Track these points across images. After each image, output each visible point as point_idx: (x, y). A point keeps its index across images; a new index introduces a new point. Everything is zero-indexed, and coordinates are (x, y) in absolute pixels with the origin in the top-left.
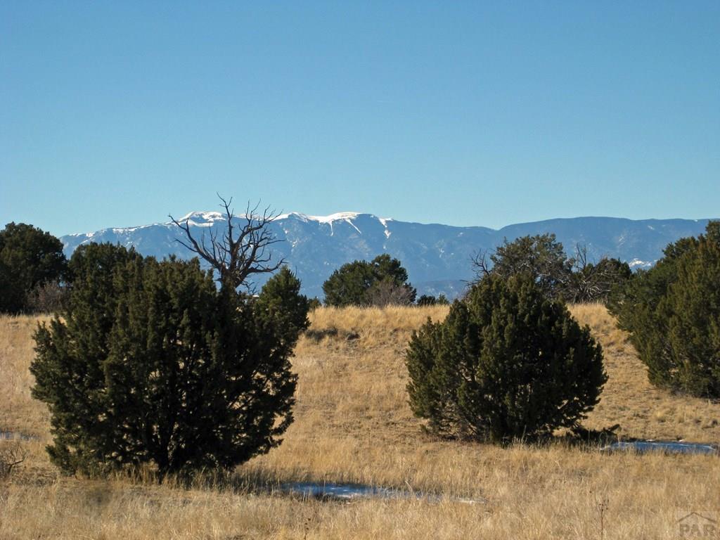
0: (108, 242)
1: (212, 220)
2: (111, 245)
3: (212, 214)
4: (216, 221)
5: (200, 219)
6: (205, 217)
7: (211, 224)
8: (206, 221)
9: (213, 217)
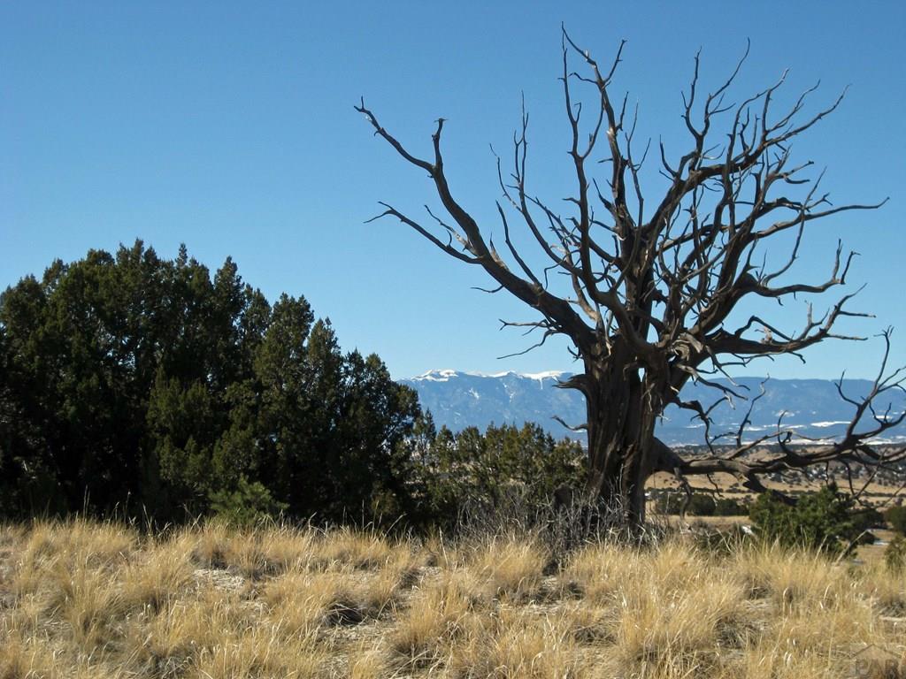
0: (139, 244)
1: (447, 376)
2: (151, 254)
3: (447, 371)
4: (450, 377)
5: (439, 376)
6: (442, 374)
7: (446, 380)
8: (443, 377)
9: (448, 374)
